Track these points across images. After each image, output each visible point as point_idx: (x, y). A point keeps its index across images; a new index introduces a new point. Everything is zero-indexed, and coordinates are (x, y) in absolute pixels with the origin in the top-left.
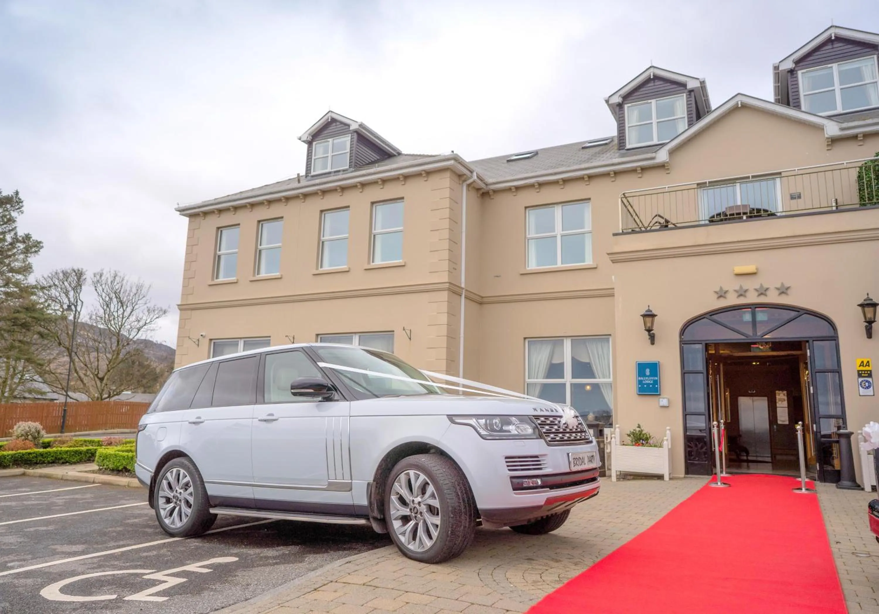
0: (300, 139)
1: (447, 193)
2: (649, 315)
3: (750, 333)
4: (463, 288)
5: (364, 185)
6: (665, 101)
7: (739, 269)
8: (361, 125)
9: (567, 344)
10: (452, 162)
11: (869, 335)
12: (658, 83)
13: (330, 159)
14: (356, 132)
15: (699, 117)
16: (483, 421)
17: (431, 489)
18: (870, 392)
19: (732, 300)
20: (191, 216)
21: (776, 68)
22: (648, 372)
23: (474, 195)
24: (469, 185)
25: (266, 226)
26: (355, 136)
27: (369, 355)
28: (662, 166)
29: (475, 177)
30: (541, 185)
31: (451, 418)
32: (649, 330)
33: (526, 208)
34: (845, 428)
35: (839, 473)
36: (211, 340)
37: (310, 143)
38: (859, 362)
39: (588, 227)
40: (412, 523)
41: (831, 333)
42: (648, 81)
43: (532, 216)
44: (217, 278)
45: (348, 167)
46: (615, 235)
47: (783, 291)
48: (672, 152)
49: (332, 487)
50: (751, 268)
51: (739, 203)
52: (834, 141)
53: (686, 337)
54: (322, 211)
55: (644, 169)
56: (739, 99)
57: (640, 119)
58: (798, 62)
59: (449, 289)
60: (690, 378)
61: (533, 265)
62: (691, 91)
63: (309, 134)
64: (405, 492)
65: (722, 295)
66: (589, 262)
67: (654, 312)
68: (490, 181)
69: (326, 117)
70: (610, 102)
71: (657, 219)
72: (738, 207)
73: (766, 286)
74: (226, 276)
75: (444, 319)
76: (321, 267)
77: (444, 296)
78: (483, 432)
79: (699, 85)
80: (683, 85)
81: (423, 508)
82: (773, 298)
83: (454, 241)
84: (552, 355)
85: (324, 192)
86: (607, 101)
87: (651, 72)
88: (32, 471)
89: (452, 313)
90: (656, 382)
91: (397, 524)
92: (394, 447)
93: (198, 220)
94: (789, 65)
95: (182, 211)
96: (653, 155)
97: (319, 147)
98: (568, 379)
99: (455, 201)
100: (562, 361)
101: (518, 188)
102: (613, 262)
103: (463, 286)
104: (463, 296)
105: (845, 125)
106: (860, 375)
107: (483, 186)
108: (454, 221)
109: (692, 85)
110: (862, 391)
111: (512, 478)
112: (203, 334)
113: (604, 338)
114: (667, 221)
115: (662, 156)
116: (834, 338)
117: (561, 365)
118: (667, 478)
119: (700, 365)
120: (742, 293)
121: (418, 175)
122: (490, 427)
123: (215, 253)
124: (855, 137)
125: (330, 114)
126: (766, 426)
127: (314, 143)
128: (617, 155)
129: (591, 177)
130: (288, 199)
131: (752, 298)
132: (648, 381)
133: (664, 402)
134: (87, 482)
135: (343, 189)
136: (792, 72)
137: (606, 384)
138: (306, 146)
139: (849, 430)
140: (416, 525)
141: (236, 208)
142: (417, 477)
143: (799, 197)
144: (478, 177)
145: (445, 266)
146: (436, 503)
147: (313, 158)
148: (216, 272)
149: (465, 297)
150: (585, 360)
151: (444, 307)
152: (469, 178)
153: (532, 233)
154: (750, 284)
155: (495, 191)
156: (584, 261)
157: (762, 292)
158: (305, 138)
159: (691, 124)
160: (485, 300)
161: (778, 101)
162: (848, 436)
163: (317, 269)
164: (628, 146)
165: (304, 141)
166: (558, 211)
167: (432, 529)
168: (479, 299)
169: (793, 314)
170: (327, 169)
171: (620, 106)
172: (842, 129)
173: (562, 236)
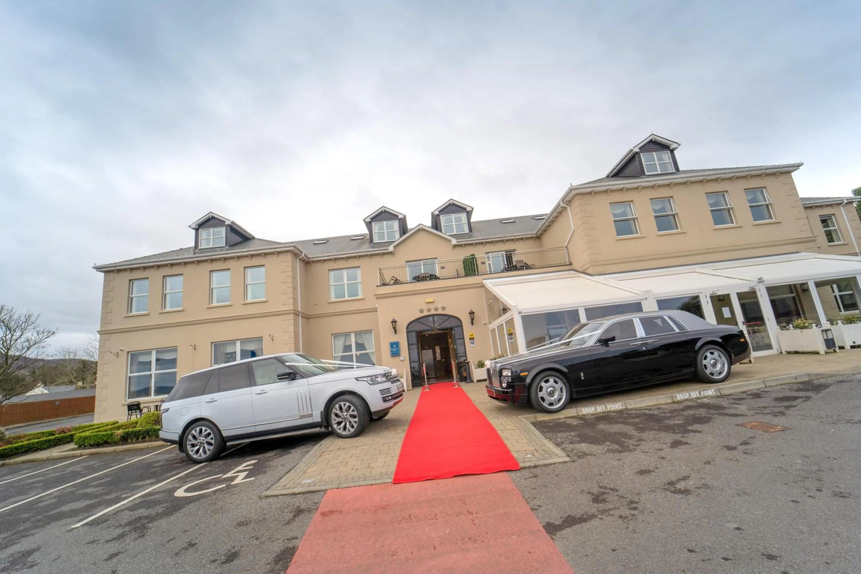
0: (190, 227)
1: (290, 263)
2: (394, 322)
3: (433, 326)
4: (300, 312)
5: (239, 257)
6: (389, 222)
7: (428, 301)
8: (233, 222)
9: (353, 336)
10: (292, 248)
11: (472, 324)
12: (386, 214)
13: (211, 240)
14: (229, 225)
15: (404, 233)
16: (369, 378)
17: (352, 408)
18: (474, 345)
19: (426, 313)
20: (105, 272)
21: (432, 213)
22: (395, 346)
23: (302, 264)
24: (300, 259)
25: (169, 279)
26: (229, 228)
27: (298, 357)
28: (391, 253)
29: (303, 255)
30: (336, 259)
31: (357, 379)
32: (394, 328)
33: (329, 270)
34: (467, 360)
35: (466, 377)
36: (128, 352)
37: (197, 230)
38: (469, 334)
39: (359, 280)
40: (343, 424)
41: (460, 324)
42: (382, 213)
43: (332, 274)
44: (131, 312)
45: (224, 245)
46: (377, 286)
47: (444, 309)
48: (395, 247)
49: (302, 417)
50: (432, 300)
51: (423, 272)
52: (455, 246)
53: (409, 330)
54: (211, 271)
55: (383, 254)
56: (421, 226)
57: (379, 230)
58: (439, 212)
59: (294, 313)
60: (411, 346)
61: (333, 299)
62: (400, 219)
63: (197, 225)
64: (338, 412)
65: (422, 311)
66: (360, 296)
67: (396, 320)
68: (310, 256)
69: (208, 216)
70: (366, 221)
71: (393, 278)
72: (423, 274)
73: (437, 307)
74: (137, 311)
75: (292, 328)
76: (212, 303)
77: (292, 316)
78: (370, 383)
79: (403, 217)
80: (397, 216)
81: (348, 416)
82: (440, 312)
83: (294, 288)
84: (345, 342)
85: (212, 260)
86: (364, 220)
87: (383, 209)
88: (9, 461)
89: (296, 326)
90: (398, 350)
91: (335, 426)
92: (332, 395)
93: (112, 275)
94: (437, 213)
95: (98, 269)
96: (387, 248)
97: (204, 233)
98: (354, 352)
99: (294, 268)
100: (350, 344)
101: (324, 261)
102: (377, 298)
103: (300, 310)
104: (300, 316)
105: (458, 241)
106: (470, 340)
107: (307, 259)
108: (294, 278)
109: (400, 216)
110: (472, 345)
111: (383, 398)
112: (122, 349)
113: (369, 331)
114: (397, 279)
115: (391, 248)
116: (462, 326)
117: (350, 346)
118: (406, 391)
119: (414, 341)
120: (429, 310)
121: (273, 253)
122: (372, 380)
123: (129, 297)
124: (461, 245)
125: (210, 214)
126: (433, 361)
127: (200, 230)
128: (370, 246)
129: (360, 257)
130: (186, 263)
131: (433, 312)
132: (395, 350)
133: (402, 358)
134: (74, 457)
135: (225, 259)
136: (438, 215)
137: (371, 352)
138: (194, 232)
139: (468, 360)
140: (346, 424)
141: (145, 268)
142: (345, 405)
143: (444, 268)
144: (305, 255)
145: (291, 301)
146: (355, 413)
147: (200, 239)
148: (130, 307)
149: (301, 317)
150: (361, 342)
151: (292, 322)
152: (300, 256)
153: (332, 283)
154: (432, 306)
155: (313, 262)
156: (358, 296)
157: (436, 309)
158: (193, 226)
159: (401, 236)
160: (310, 316)
161: (432, 227)
162: (468, 363)
163: (209, 304)
164: (374, 242)
165: (193, 229)
166: (345, 272)
167: (354, 424)
168: (307, 316)
169: (447, 317)
170: (210, 245)
171: (370, 223)
172: (458, 242)
173: (347, 284)
